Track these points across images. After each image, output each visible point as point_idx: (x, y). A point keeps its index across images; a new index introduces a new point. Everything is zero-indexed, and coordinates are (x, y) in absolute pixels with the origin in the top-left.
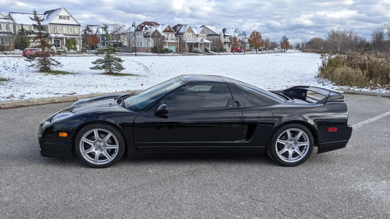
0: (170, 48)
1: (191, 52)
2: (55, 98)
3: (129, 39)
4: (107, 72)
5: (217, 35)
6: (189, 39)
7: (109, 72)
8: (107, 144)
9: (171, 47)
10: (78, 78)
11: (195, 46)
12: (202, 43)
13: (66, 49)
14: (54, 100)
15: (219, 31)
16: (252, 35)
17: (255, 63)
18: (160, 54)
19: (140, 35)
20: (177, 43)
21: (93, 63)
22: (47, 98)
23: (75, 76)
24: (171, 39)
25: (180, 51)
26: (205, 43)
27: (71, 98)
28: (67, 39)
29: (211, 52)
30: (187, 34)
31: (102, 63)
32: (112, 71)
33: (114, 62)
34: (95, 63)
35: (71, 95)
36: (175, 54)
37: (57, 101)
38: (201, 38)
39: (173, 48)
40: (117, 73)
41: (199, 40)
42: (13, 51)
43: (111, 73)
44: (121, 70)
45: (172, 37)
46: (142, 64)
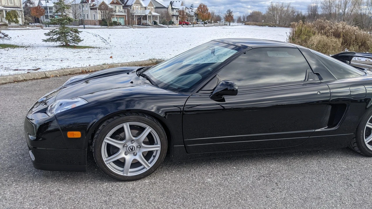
0: (118, 21)
1: (139, 25)
2: (17, 75)
3: (75, 11)
4: (62, 44)
5: (164, 7)
6: (137, 11)
7: (65, 44)
8: (143, 144)
9: (119, 19)
10: (31, 51)
11: (143, 19)
12: (151, 16)
13: (7, 22)
14: (17, 77)
15: (166, 4)
16: (199, 8)
17: (214, 34)
18: (109, 27)
19: (86, 7)
20: (126, 15)
21: (46, 34)
22: (8, 76)
23: (27, 50)
24: (119, 12)
25: (129, 24)
26: (153, 16)
27: (38, 75)
28: (7, 11)
29: (160, 24)
30: (135, 7)
31: (57, 34)
32: (68, 43)
33: (69, 34)
34: (49, 35)
35: (35, 71)
36: (124, 27)
37: (22, 79)
38: (149, 11)
39: (122, 21)
40: (74, 45)
41: (147, 13)
43: (67, 46)
44: (79, 42)
45: (120, 10)
46: (99, 35)
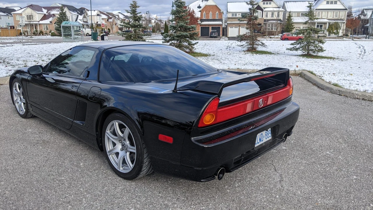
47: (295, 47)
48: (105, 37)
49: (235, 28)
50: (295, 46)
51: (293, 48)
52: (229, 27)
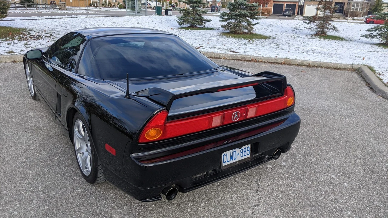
42: (363, 17)
47: (372, 34)
48: (169, 11)
49: (313, 6)
50: (372, 32)
51: (369, 34)
52: (306, 5)
